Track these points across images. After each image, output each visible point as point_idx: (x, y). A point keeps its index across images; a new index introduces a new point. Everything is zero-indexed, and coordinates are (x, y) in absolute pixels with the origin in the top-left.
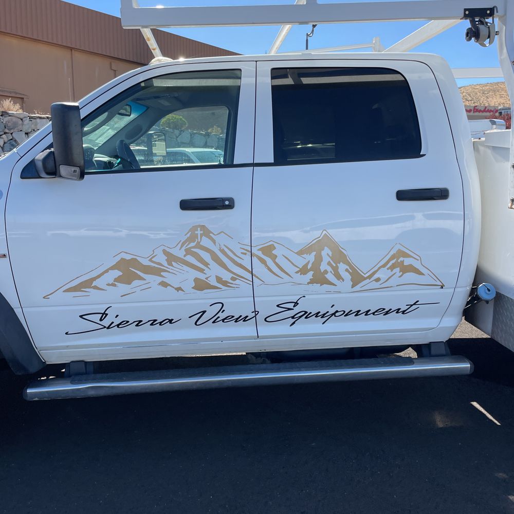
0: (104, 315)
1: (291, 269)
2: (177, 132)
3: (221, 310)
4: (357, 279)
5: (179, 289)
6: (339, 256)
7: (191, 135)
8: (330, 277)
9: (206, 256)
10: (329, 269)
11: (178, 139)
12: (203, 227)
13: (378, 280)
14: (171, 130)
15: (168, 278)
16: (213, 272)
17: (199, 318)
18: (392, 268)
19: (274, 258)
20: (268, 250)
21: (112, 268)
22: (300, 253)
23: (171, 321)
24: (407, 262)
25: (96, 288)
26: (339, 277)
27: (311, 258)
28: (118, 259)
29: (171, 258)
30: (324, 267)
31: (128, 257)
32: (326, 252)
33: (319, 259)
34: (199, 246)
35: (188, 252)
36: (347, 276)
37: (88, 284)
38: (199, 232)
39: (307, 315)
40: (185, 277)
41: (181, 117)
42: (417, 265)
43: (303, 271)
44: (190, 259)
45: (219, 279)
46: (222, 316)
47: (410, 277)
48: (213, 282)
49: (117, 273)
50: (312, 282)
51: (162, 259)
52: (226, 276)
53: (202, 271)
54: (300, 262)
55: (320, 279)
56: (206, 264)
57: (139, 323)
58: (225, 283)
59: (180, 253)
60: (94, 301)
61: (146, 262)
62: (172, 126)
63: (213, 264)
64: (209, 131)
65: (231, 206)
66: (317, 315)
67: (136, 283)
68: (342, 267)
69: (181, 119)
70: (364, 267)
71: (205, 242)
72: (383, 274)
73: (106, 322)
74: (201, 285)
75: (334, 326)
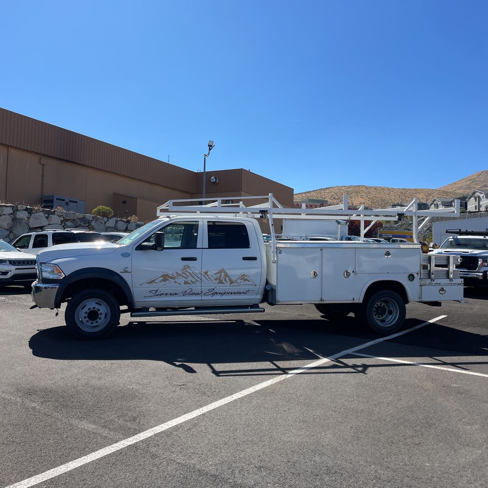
0: (157, 291)
1: (213, 279)
2: (106, 219)
3: (191, 291)
4: (231, 282)
5: (179, 284)
6: (227, 275)
7: (116, 221)
8: (224, 281)
9: (188, 274)
10: (224, 279)
12: (188, 266)
13: (237, 283)
15: (177, 280)
16: (190, 279)
17: (185, 293)
18: (241, 279)
19: (207, 275)
20: (206, 273)
21: (161, 277)
22: (215, 274)
23: (176, 294)
24: (246, 278)
25: (156, 283)
26: (226, 282)
27: (218, 275)
28: (162, 274)
29: (178, 274)
30: (222, 278)
31: (166, 274)
32: (223, 274)
33: (221, 276)
34: (186, 271)
35: (183, 273)
36: (229, 282)
37: (153, 281)
38: (186, 267)
39: (216, 293)
40: (181, 280)
42: (248, 279)
43: (216, 279)
44: (183, 275)
45: (191, 281)
46: (191, 293)
47: (247, 282)
48: (190, 282)
49: (162, 278)
50: (218, 283)
51: (175, 275)
52: (194, 280)
53: (187, 278)
54: (215, 277)
55: (221, 282)
56: (188, 276)
57: (166, 294)
58: (193, 282)
59: (181, 273)
60: (154, 287)
61: (170, 275)
62: (101, 214)
63: (190, 276)
64: (129, 218)
65: (196, 260)
66: (220, 293)
67: (167, 281)
68: (227, 279)
69: (109, 209)
70: (234, 279)
71: (188, 270)
72: (239, 281)
73: (157, 294)
74: (186, 283)
75: (225, 297)
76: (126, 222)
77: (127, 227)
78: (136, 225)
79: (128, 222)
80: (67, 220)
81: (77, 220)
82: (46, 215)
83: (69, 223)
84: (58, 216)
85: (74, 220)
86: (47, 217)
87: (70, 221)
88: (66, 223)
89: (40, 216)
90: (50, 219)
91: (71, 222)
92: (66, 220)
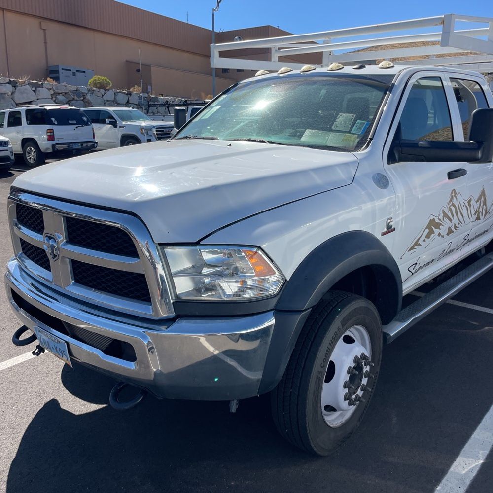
0: (416, 264)
1: (473, 213)
2: (102, 91)
4: (486, 213)
5: (443, 236)
6: (485, 201)
7: (115, 94)
9: (454, 210)
11: (103, 97)
12: (454, 190)
13: (489, 213)
14: (97, 89)
15: (442, 229)
16: (454, 220)
19: (470, 205)
20: (470, 202)
21: (427, 228)
22: (477, 201)
25: (420, 245)
26: (482, 214)
27: (478, 203)
28: (429, 219)
29: (444, 215)
30: (481, 209)
31: (432, 218)
32: (482, 199)
33: (480, 204)
34: (452, 204)
35: (449, 209)
37: (417, 244)
38: (453, 194)
39: (468, 242)
40: (446, 227)
41: (106, 78)
43: (476, 213)
44: (449, 214)
45: (454, 225)
48: (453, 228)
49: (427, 231)
50: (476, 219)
51: (441, 216)
52: (457, 222)
53: (451, 220)
55: (478, 217)
56: (453, 216)
59: (446, 210)
61: (437, 220)
62: (98, 86)
63: (455, 215)
64: (131, 90)
67: (432, 236)
69: (106, 80)
70: (488, 207)
71: (454, 201)
73: (414, 271)
74: (449, 231)
76: (127, 94)
77: (128, 100)
78: (139, 97)
79: (129, 94)
80: (59, 94)
81: (70, 93)
82: (34, 89)
83: (60, 97)
84: (47, 89)
85: (66, 93)
86: (34, 91)
87: (61, 94)
88: (57, 96)
89: (26, 89)
90: (37, 93)
91: (63, 95)
92: (56, 94)
